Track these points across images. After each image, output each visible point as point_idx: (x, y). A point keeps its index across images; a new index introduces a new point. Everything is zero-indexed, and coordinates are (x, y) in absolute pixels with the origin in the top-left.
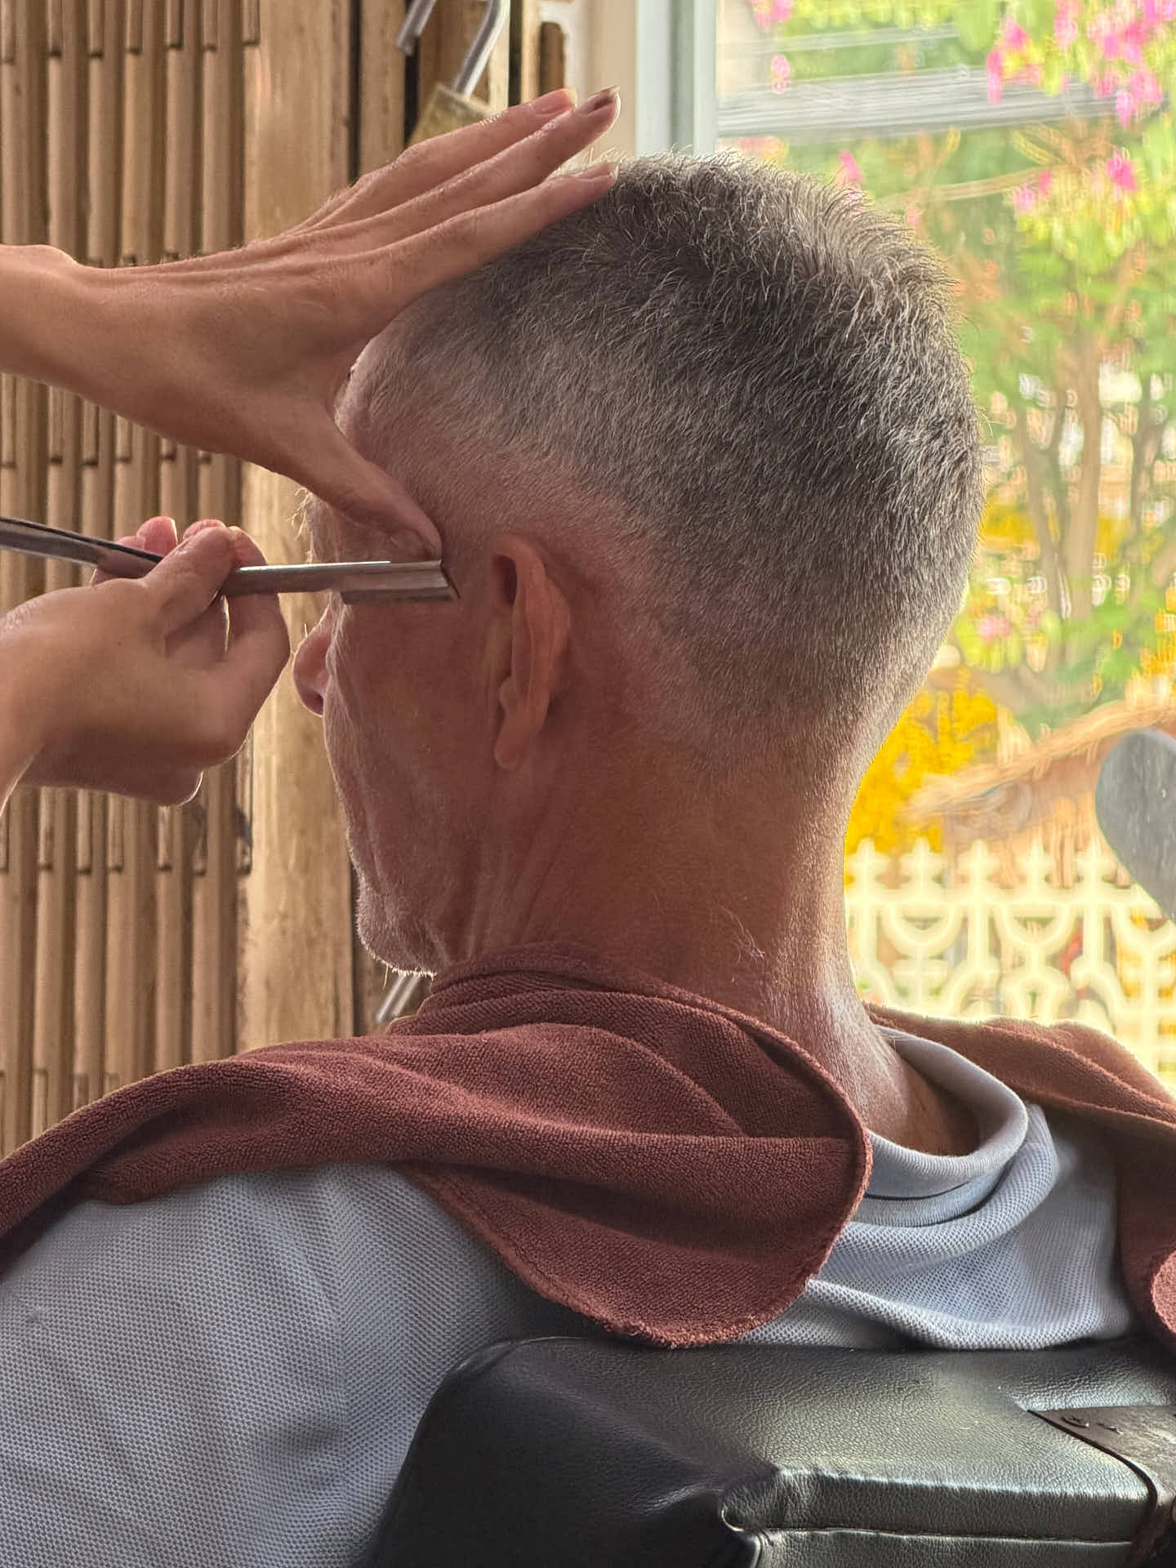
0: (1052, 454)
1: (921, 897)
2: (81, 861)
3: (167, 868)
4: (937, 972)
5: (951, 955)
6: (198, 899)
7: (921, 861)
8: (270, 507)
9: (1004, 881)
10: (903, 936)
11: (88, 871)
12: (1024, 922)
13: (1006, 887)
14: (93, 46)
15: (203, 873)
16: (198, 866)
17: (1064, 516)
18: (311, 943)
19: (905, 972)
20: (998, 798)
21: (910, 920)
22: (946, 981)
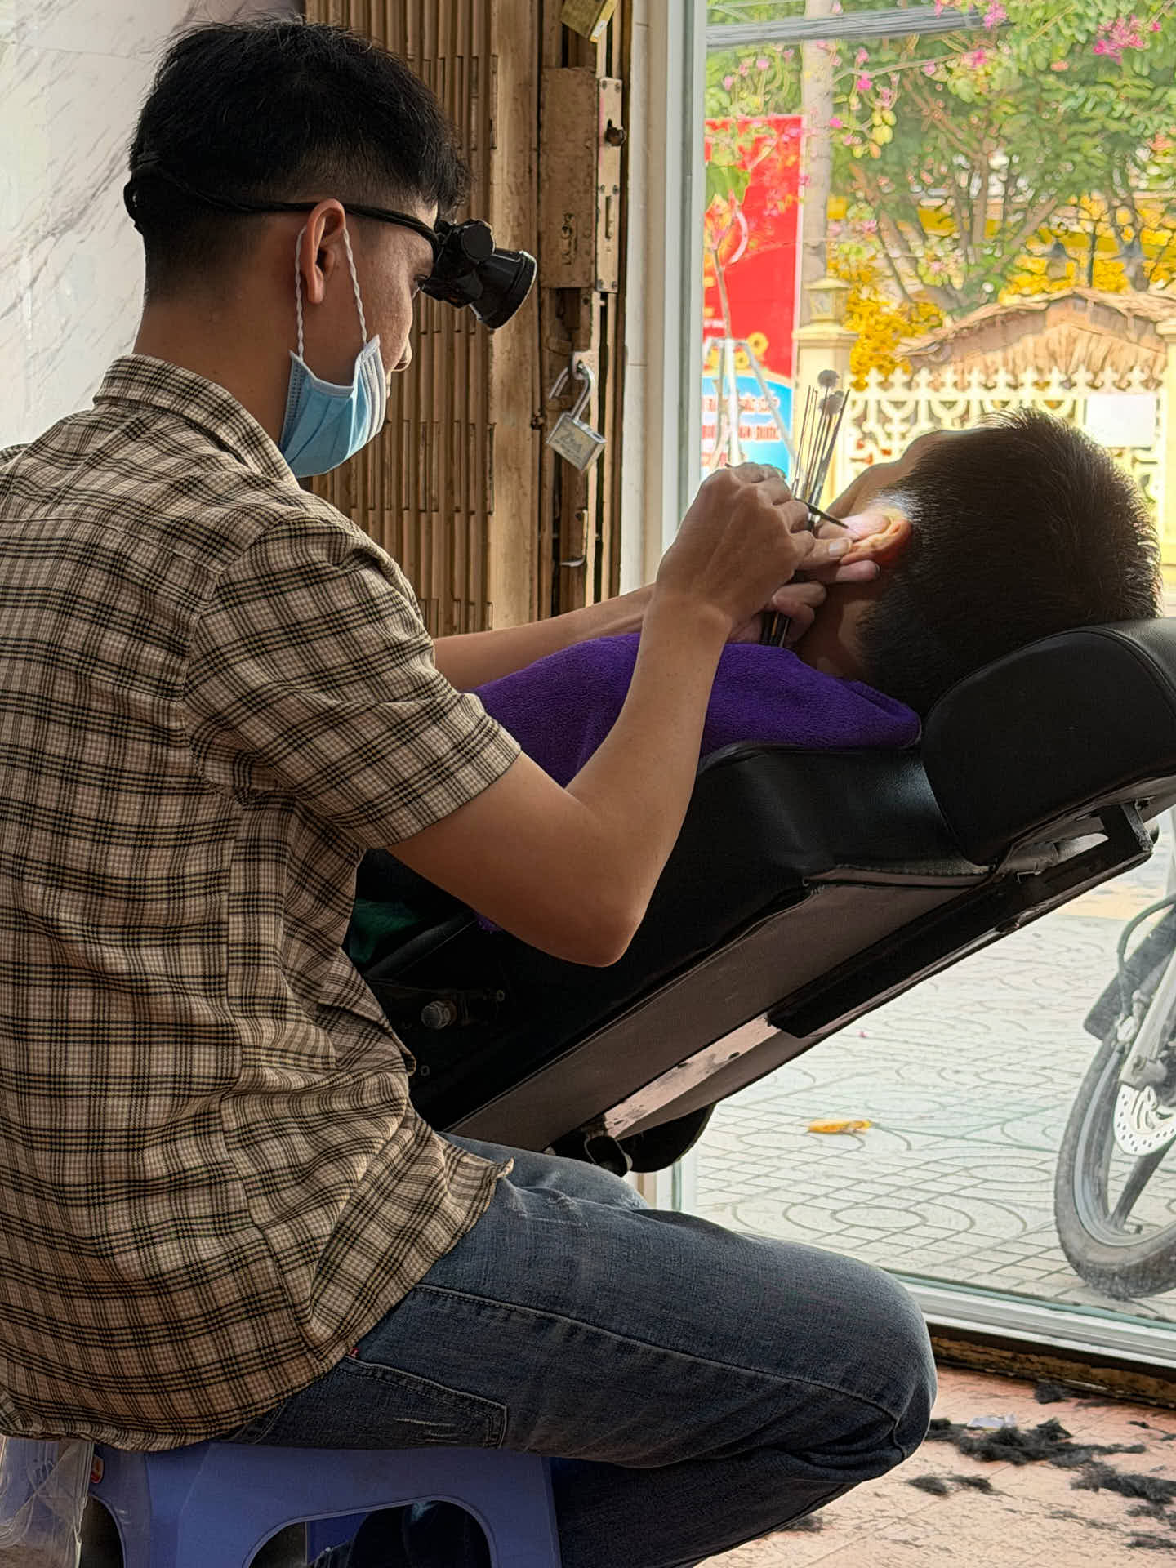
0: (967, 191)
1: (899, 393)
2: (423, 329)
3: (459, 331)
4: (904, 427)
5: (912, 420)
6: (472, 344)
7: (899, 377)
8: (502, 169)
9: (936, 386)
10: (889, 410)
11: (425, 333)
12: (944, 403)
13: (937, 390)
15: (474, 333)
16: (472, 330)
17: (972, 219)
18: (521, 364)
19: (889, 427)
20: (935, 348)
21: (893, 403)
22: (908, 432)
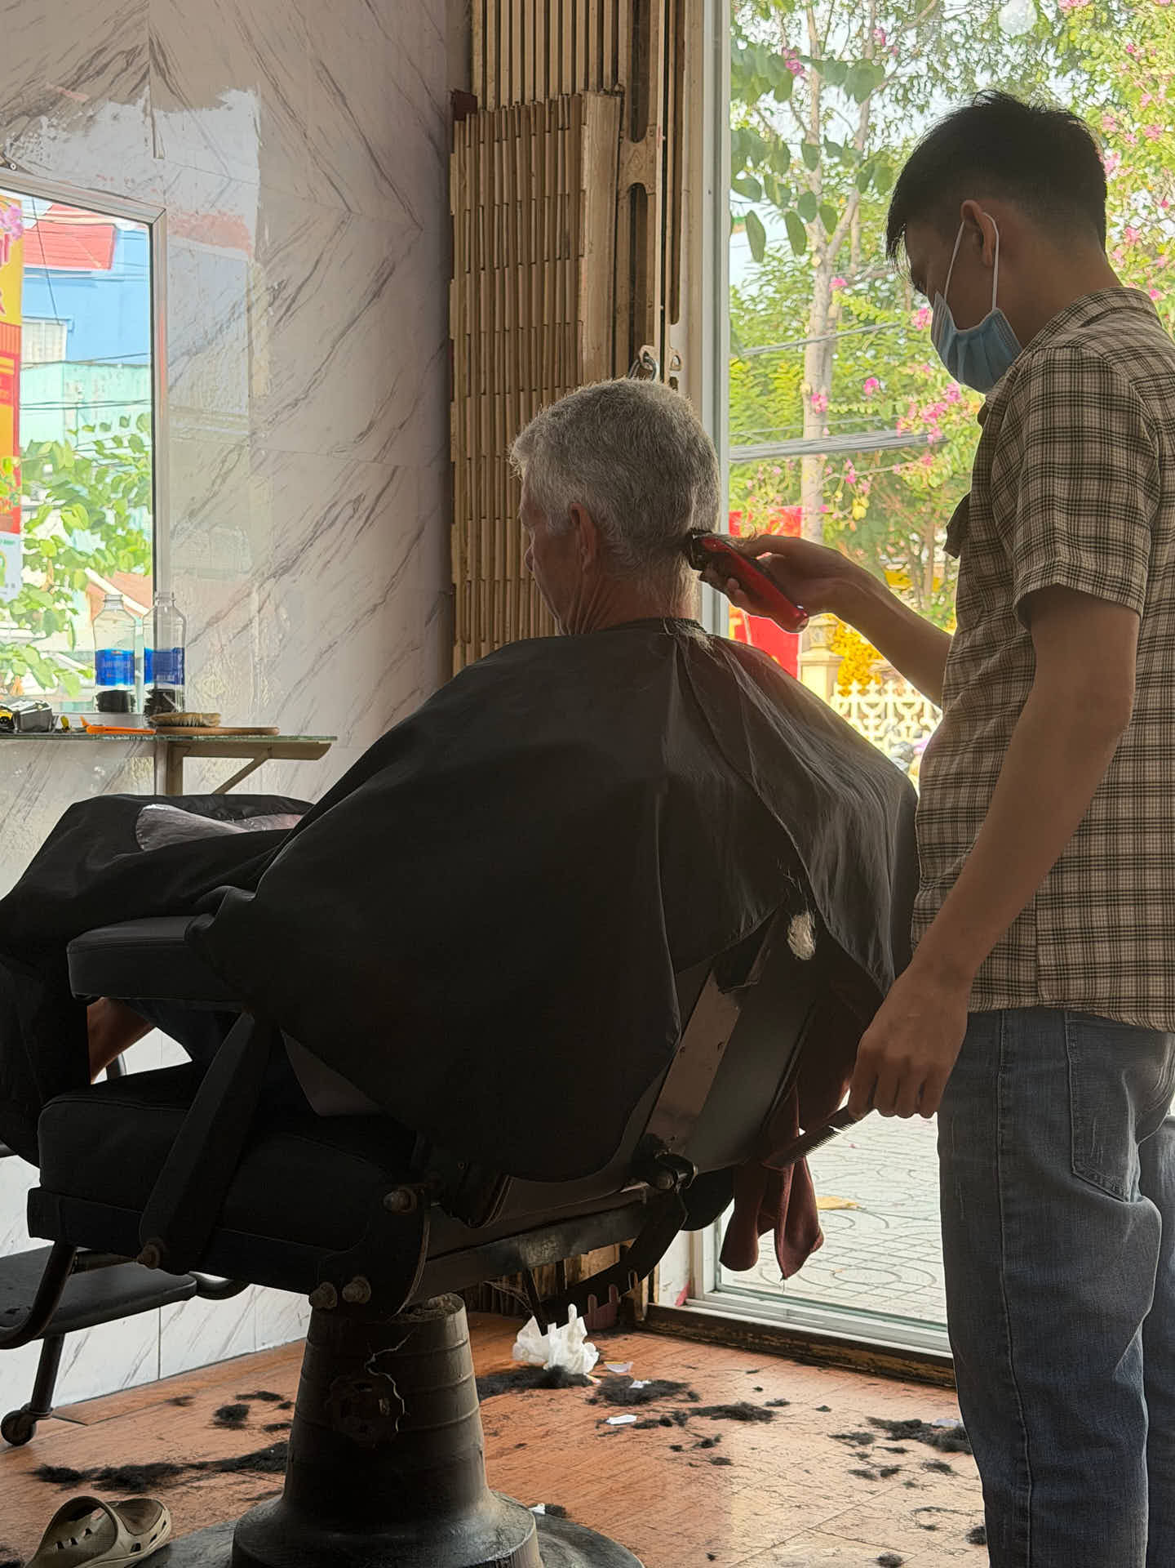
0: (919, 557)
1: (872, 697)
7: (873, 686)
9: (898, 692)
10: (866, 709)
12: (905, 704)
13: (899, 695)
14: (533, 388)
17: (923, 578)
19: (866, 722)
21: (868, 704)
